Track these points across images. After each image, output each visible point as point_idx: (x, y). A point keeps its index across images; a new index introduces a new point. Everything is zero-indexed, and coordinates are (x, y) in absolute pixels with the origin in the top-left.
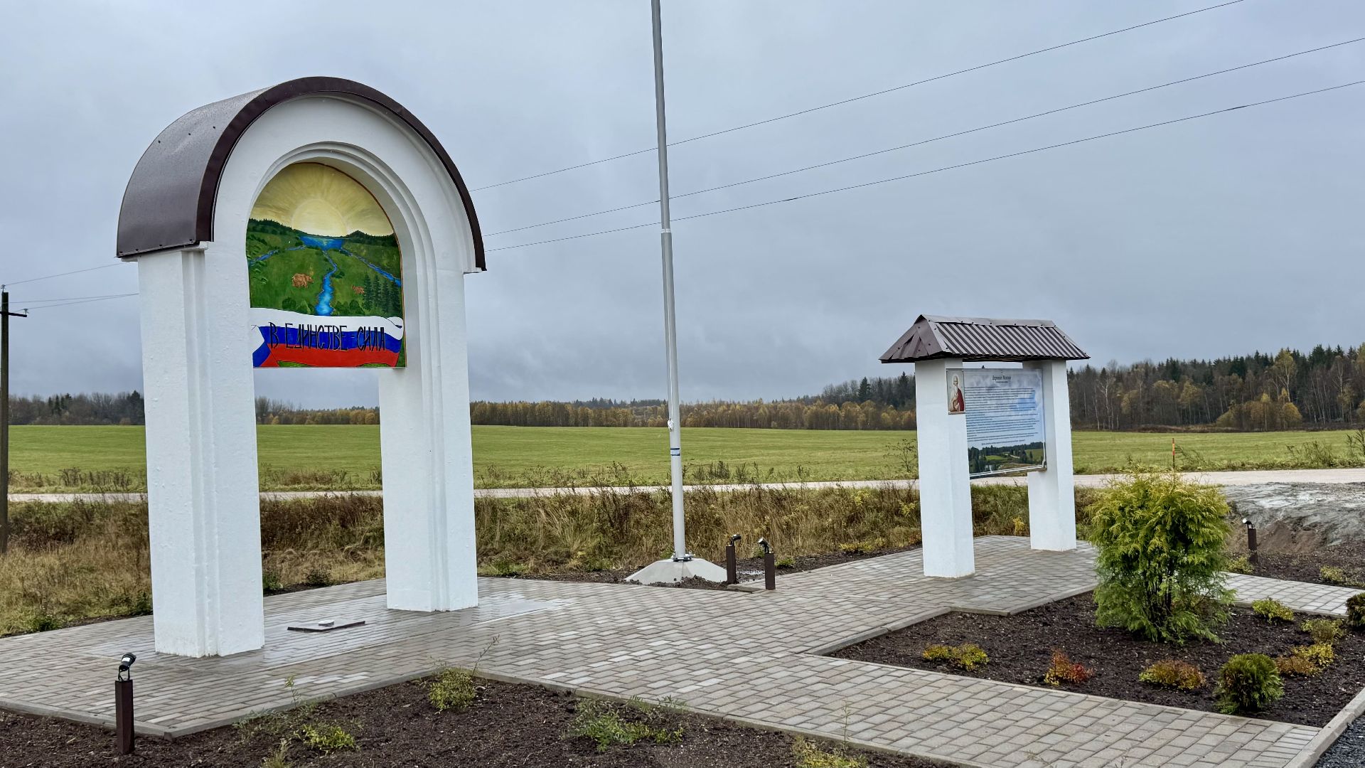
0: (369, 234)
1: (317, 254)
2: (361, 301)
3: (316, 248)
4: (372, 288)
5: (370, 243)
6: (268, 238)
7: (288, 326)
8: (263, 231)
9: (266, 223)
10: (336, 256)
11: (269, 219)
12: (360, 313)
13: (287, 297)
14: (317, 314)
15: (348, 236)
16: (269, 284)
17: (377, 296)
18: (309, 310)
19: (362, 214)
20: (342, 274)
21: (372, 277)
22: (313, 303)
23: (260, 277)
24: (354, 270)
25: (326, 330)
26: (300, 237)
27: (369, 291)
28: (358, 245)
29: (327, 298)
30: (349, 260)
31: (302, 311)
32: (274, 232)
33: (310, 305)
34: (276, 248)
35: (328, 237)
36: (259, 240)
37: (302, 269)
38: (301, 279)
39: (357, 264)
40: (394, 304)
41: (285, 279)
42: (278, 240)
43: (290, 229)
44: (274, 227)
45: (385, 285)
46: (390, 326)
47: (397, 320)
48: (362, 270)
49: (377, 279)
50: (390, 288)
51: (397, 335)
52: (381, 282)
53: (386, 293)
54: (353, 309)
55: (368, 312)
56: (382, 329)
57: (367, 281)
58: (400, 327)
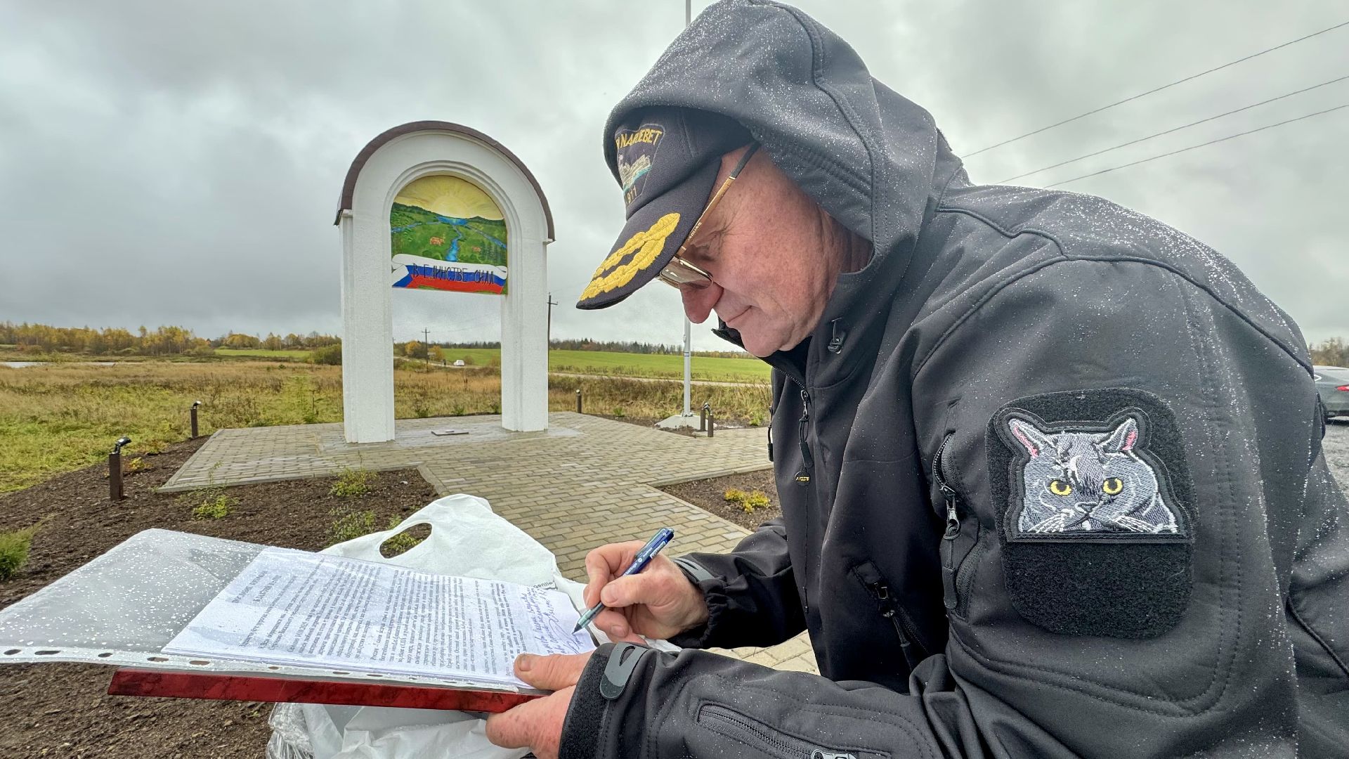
0: (486, 218)
1: (448, 227)
2: (477, 256)
3: (448, 224)
4: (486, 249)
5: (486, 223)
6: (415, 216)
7: (426, 266)
8: (411, 211)
9: (413, 207)
10: (462, 229)
11: (415, 205)
12: (477, 262)
13: (425, 249)
14: (446, 260)
15: (471, 219)
16: (413, 241)
17: (489, 254)
18: (441, 258)
19: (482, 206)
20: (466, 239)
21: (486, 243)
22: (444, 254)
23: (408, 238)
24: (474, 238)
25: (452, 270)
26: (437, 217)
27: (483, 250)
28: (478, 224)
29: (454, 252)
30: (470, 232)
31: (437, 258)
32: (419, 213)
33: (442, 255)
34: (420, 222)
35: (457, 218)
37: (438, 235)
38: (437, 240)
39: (475, 232)
40: (501, 258)
41: (426, 240)
42: (421, 218)
43: (430, 212)
44: (419, 210)
45: (496, 248)
46: (498, 271)
47: (503, 268)
48: (480, 238)
49: (490, 244)
50: (499, 250)
51: (503, 277)
52: (493, 246)
53: (496, 251)
54: (472, 260)
55: (483, 262)
56: (492, 272)
57: (483, 244)
58: (505, 272)
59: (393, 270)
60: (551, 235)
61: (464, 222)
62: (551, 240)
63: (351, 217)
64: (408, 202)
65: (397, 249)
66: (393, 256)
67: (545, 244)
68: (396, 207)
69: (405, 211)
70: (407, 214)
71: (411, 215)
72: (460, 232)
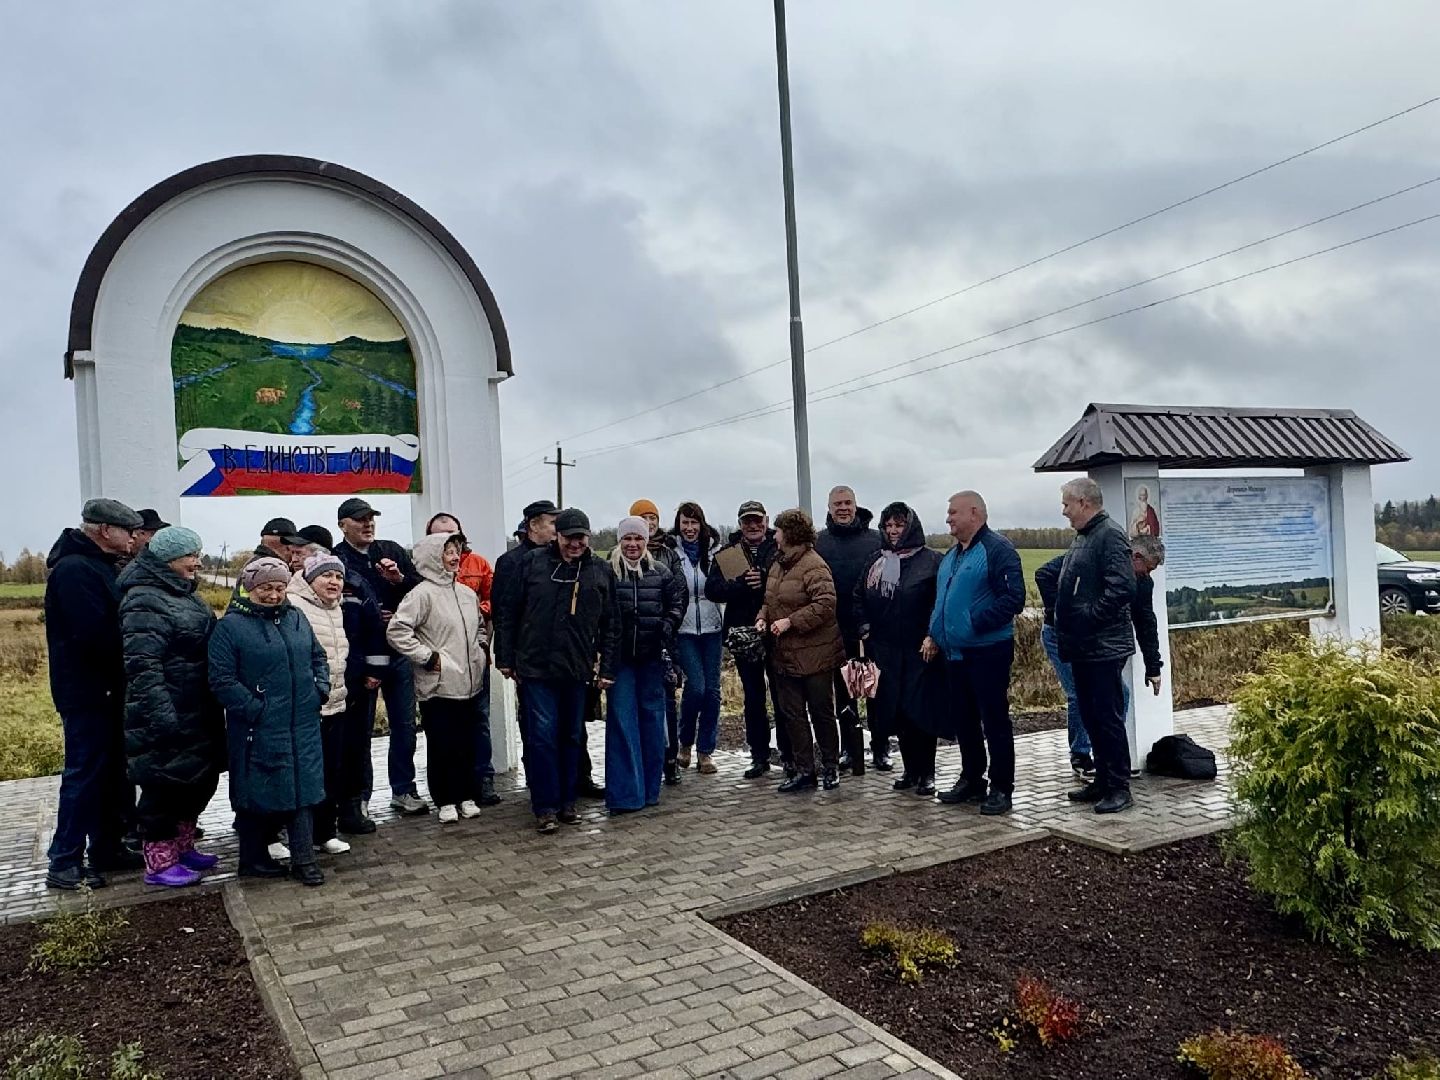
0: (369, 339)
1: (293, 365)
2: (355, 418)
3: (292, 358)
4: (373, 402)
5: (370, 350)
6: (223, 349)
7: (250, 448)
8: (214, 340)
9: (219, 331)
10: (320, 367)
11: (224, 327)
12: (354, 431)
13: (247, 414)
15: (338, 343)
16: (221, 399)
17: (379, 411)
18: (280, 429)
19: (360, 317)
20: (330, 386)
21: (373, 390)
22: (285, 419)
23: (209, 394)
24: (346, 382)
25: (305, 451)
26: (267, 346)
27: (367, 405)
28: (353, 352)
29: (306, 414)
30: (339, 370)
31: (272, 430)
32: (231, 342)
33: (281, 424)
34: (234, 360)
35: (309, 345)
36: (209, 351)
37: (272, 383)
38: (269, 394)
39: (348, 370)
40: (407, 420)
41: (249, 395)
42: (234, 350)
43: (254, 338)
44: (231, 335)
45: (392, 398)
46: (400, 446)
47: (410, 438)
48: (359, 381)
49: (380, 391)
50: (398, 400)
51: (410, 456)
52: (386, 395)
53: (394, 406)
54: (344, 427)
55: (366, 430)
56: (387, 449)
57: (365, 393)
58: (414, 446)
59: (182, 463)
60: (504, 364)
61: (326, 353)
62: (504, 374)
63: (91, 365)
64: (205, 322)
65: (186, 420)
66: (179, 437)
67: (493, 382)
68: (185, 336)
69: (202, 339)
70: (206, 345)
71: (215, 346)
72: (318, 373)
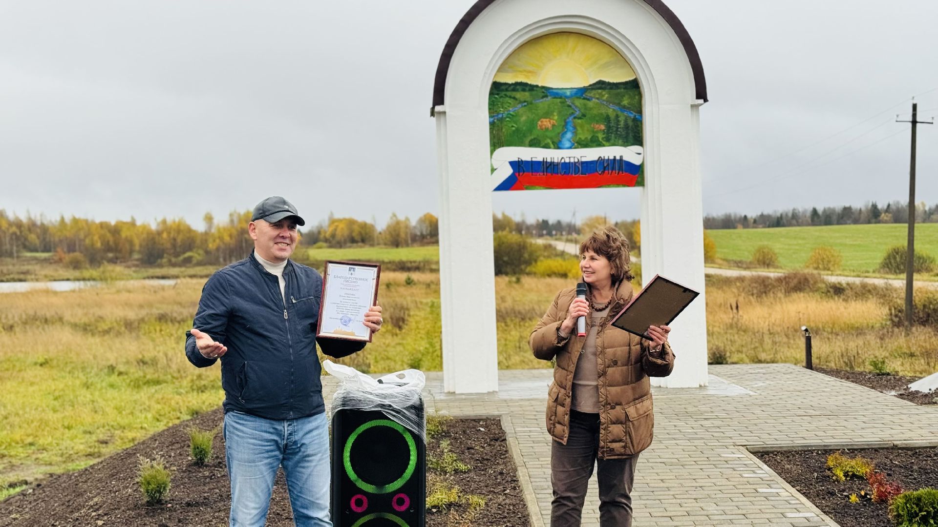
0: (611, 81)
1: (561, 102)
2: (600, 136)
3: (561, 98)
4: (612, 125)
5: (611, 88)
6: (519, 95)
7: (534, 160)
8: (514, 90)
9: (517, 84)
10: (578, 103)
11: (519, 80)
12: (600, 145)
13: (532, 137)
14: (559, 148)
15: (590, 85)
16: (517, 129)
17: (617, 130)
18: (552, 146)
19: (606, 66)
20: (584, 115)
21: (612, 116)
22: (556, 140)
23: (510, 125)
24: (595, 112)
25: (567, 161)
26: (546, 92)
27: (609, 128)
28: (600, 91)
29: (569, 135)
30: (590, 104)
31: (546, 146)
32: (524, 90)
33: (553, 143)
34: (525, 102)
35: (572, 88)
36: (510, 97)
37: (548, 115)
38: (546, 123)
39: (597, 104)
40: (634, 135)
41: (532, 124)
42: (526, 95)
43: (537, 86)
44: (524, 86)
45: (626, 121)
46: (630, 154)
47: (637, 148)
48: (603, 111)
49: (617, 116)
50: (630, 123)
51: (637, 161)
52: (622, 119)
53: (627, 127)
54: (593, 142)
55: (608, 144)
56: (621, 157)
57: (607, 119)
58: (640, 154)
59: (493, 170)
60: (701, 93)
61: (582, 92)
62: (702, 101)
63: (444, 113)
64: (509, 78)
65: (497, 142)
66: (492, 153)
67: (694, 107)
68: (497, 88)
69: (507, 90)
70: (509, 93)
71: (514, 94)
72: (576, 107)
